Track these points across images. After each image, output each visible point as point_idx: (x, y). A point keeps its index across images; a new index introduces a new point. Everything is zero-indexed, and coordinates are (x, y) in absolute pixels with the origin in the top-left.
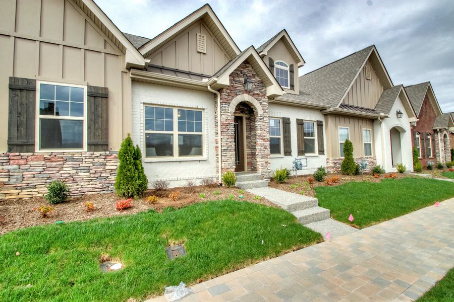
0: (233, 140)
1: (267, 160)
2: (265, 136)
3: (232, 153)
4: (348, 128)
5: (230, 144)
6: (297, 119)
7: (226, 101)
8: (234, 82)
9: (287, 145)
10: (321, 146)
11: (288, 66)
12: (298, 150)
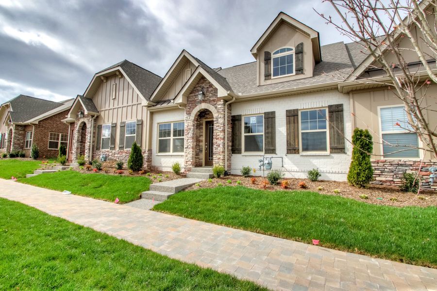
1: (220, 156)
6: (287, 111)
7: (188, 113)
8: (194, 97)
9: (268, 142)
10: (336, 140)
11: (294, 49)
12: (287, 148)
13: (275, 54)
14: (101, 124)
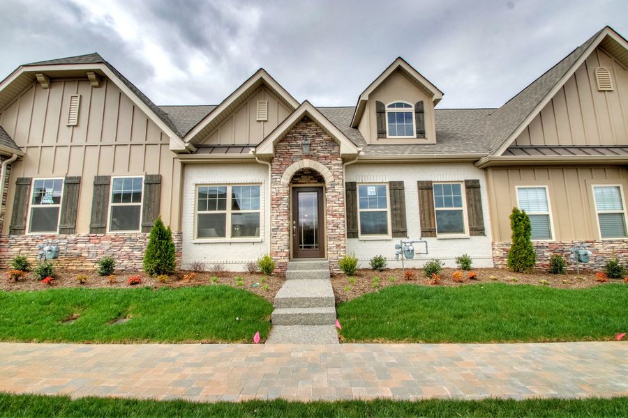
0: (286, 217)
1: (339, 243)
2: (336, 211)
3: (284, 233)
4: (547, 187)
5: (281, 222)
6: (418, 182)
7: (277, 172)
8: (289, 148)
9: (397, 222)
10: (475, 221)
11: (413, 106)
12: (422, 229)
13: (391, 106)
14: (26, 176)
